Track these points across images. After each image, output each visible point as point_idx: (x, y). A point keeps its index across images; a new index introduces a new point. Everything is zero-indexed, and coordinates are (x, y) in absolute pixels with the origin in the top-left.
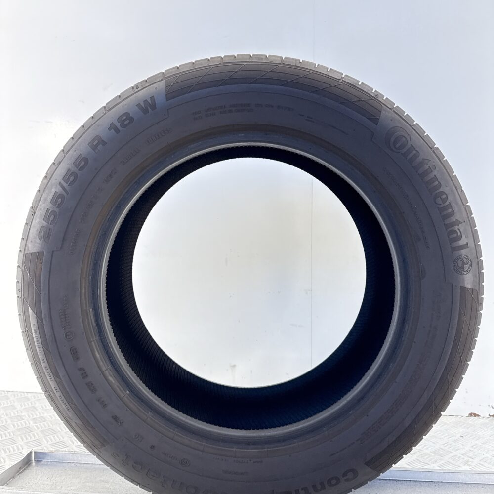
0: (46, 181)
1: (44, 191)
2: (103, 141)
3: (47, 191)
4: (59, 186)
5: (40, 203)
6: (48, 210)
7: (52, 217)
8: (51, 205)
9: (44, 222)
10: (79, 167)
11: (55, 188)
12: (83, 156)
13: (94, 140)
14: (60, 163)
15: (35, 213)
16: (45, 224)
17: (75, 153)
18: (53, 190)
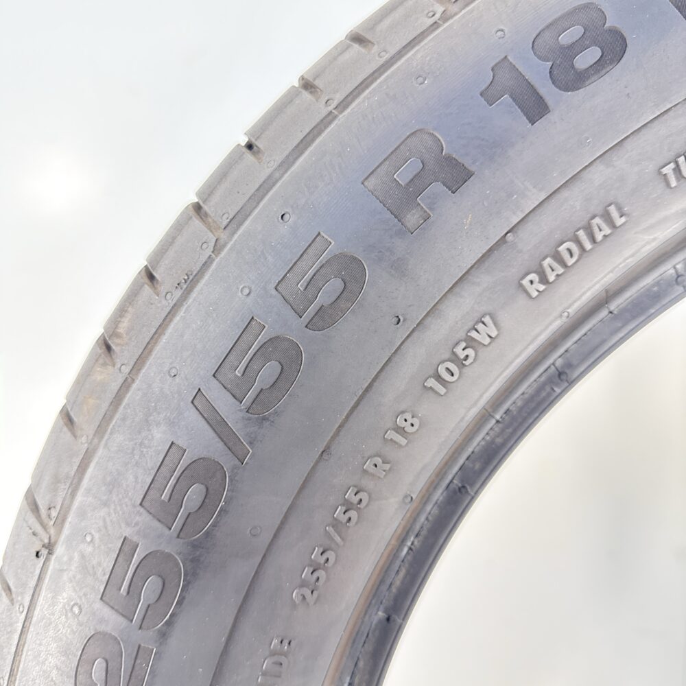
0: (111, 378)
1: (100, 430)
2: (449, 159)
3: (118, 438)
4: (192, 416)
5: (79, 498)
6: (127, 549)
7: (151, 587)
8: (144, 518)
9: (107, 612)
10: (312, 309)
11: (172, 424)
12: (333, 249)
13: (395, 156)
14: (190, 283)
15: (50, 547)
16: (112, 622)
17: (284, 229)
18: (159, 437)
